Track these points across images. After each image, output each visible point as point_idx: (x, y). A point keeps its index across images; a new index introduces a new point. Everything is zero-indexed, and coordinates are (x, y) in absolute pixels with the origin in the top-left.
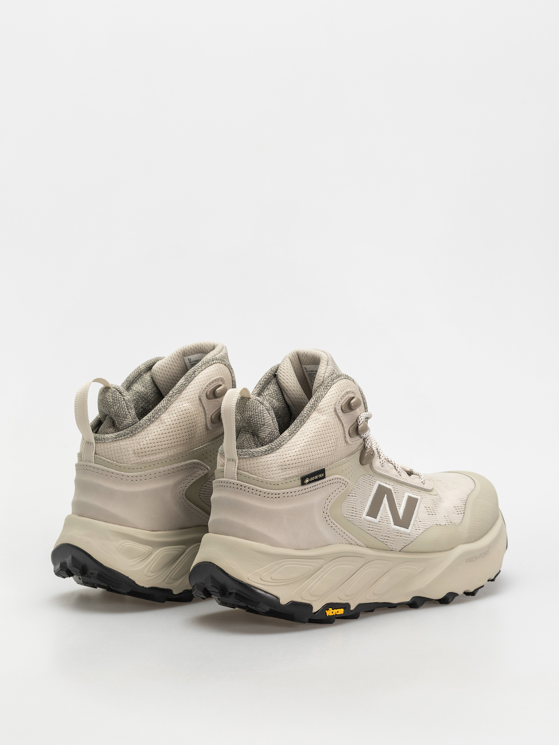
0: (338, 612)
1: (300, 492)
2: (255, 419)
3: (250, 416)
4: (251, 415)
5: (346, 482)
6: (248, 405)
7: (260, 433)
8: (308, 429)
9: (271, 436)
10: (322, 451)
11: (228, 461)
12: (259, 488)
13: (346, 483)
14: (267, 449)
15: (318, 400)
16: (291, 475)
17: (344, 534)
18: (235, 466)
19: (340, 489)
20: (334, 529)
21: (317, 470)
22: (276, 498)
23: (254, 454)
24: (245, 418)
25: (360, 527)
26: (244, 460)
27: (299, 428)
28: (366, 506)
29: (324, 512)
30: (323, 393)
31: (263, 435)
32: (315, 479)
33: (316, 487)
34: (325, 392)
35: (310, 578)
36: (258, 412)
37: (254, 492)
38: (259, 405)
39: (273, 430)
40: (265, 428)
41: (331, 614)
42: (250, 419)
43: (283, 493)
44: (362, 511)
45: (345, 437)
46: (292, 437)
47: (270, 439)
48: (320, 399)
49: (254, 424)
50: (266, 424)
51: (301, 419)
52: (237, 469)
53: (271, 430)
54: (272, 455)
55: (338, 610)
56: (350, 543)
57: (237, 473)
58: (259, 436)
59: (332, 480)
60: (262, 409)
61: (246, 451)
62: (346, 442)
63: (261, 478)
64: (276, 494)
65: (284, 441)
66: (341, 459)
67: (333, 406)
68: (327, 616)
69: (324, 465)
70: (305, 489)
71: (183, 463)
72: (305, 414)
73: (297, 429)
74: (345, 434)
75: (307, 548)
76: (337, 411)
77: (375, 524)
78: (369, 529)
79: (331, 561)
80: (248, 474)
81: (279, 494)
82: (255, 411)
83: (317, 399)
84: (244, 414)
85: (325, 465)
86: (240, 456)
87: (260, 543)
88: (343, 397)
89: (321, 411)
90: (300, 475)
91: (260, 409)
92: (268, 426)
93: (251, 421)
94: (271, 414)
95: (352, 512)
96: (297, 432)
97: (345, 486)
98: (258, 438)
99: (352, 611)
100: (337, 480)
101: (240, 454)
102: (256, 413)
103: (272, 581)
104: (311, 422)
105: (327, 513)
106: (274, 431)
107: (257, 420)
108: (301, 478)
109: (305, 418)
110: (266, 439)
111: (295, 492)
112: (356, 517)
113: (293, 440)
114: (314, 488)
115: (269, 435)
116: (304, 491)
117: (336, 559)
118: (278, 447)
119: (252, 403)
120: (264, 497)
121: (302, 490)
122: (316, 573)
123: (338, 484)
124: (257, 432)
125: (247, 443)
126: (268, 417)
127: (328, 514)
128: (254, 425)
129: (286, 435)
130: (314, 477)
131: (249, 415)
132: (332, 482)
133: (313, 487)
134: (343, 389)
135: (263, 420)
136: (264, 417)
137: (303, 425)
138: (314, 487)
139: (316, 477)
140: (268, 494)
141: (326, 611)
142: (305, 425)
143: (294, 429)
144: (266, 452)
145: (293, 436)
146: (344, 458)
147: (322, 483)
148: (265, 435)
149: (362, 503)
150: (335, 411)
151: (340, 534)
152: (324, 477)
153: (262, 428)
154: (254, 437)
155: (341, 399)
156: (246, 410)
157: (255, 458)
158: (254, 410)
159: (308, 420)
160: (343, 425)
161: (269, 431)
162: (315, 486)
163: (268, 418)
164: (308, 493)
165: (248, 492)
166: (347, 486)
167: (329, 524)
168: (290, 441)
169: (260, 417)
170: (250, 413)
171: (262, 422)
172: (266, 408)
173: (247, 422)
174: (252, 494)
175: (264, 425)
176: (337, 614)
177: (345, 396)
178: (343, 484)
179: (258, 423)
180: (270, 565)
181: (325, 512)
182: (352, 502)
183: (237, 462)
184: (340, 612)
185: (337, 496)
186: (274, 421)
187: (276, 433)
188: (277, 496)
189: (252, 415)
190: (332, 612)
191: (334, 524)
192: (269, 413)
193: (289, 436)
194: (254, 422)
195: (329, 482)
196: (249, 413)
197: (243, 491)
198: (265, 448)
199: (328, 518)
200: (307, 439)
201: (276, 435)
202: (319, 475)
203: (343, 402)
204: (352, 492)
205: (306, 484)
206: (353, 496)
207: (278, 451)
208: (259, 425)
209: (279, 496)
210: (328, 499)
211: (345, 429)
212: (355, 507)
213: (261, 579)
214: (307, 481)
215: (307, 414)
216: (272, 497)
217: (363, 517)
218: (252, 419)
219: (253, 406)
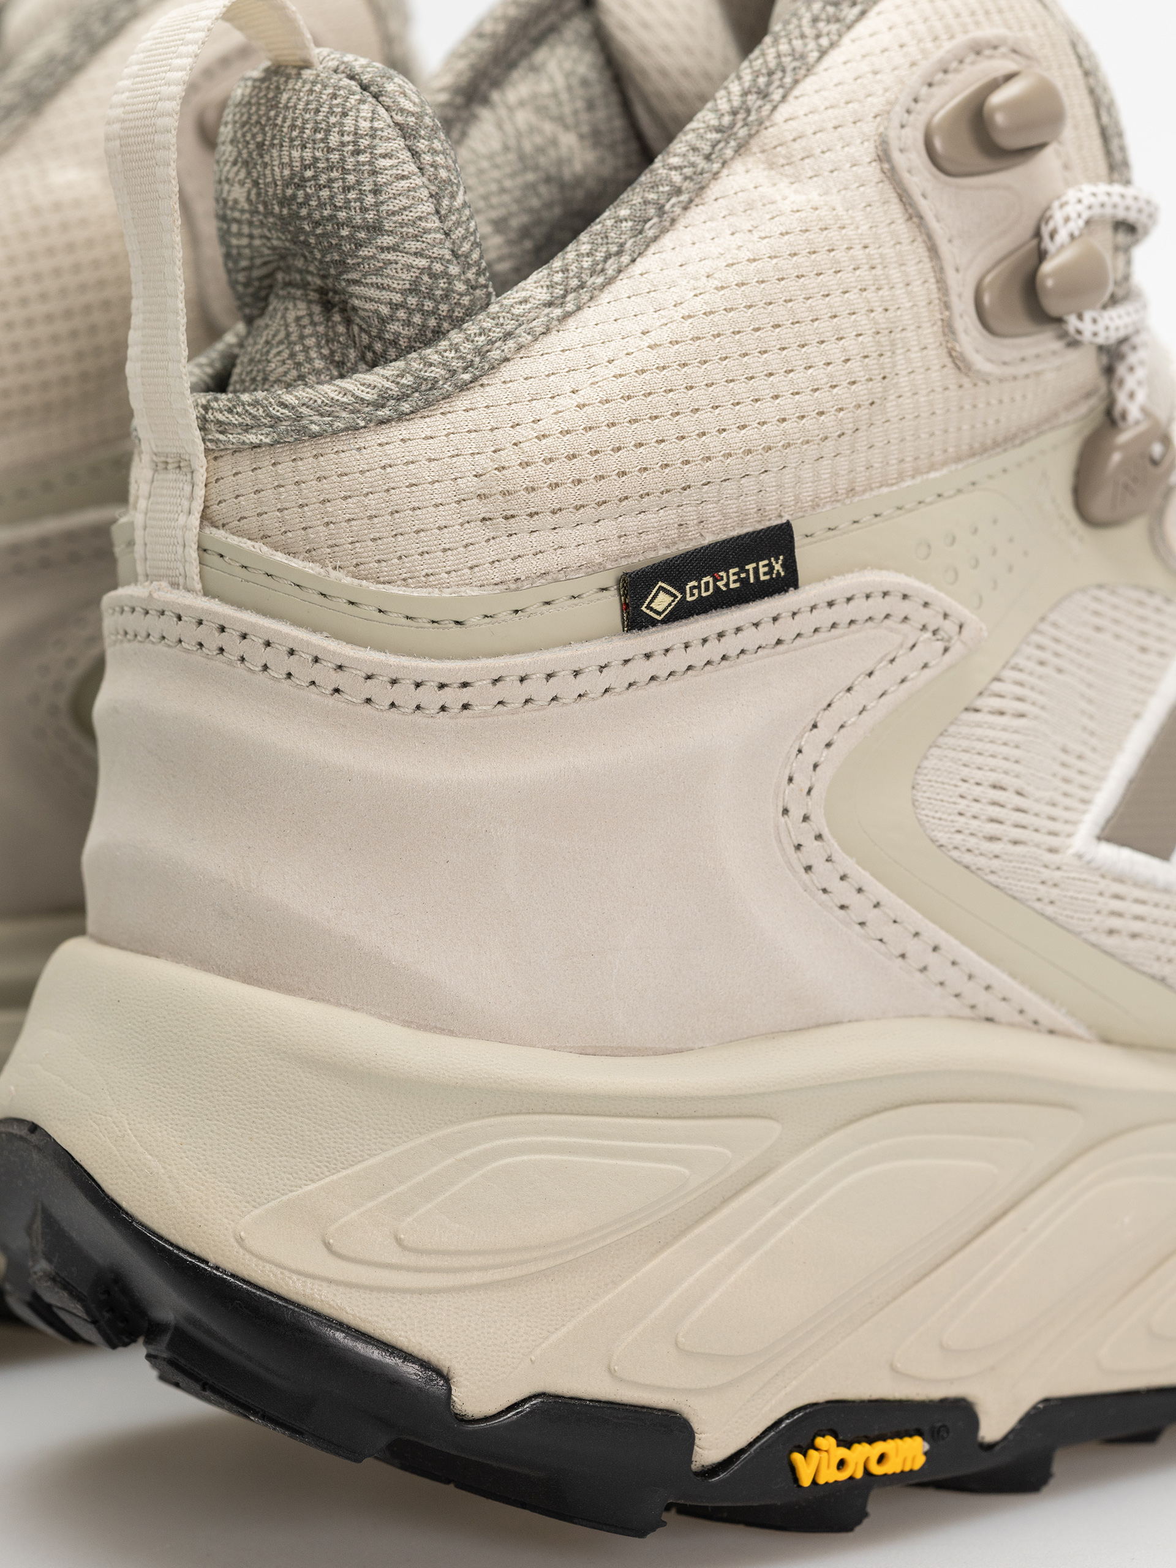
0: (881, 1459)
1: (615, 677)
2: (325, 193)
3: (293, 175)
4: (297, 163)
5: (946, 616)
6: (287, 108)
7: (356, 282)
8: (690, 268)
9: (429, 305)
10: (769, 410)
11: (156, 471)
12: (333, 645)
13: (950, 627)
14: (388, 384)
15: (769, 84)
16: (551, 561)
17: (932, 959)
18: (192, 498)
19: (907, 664)
20: (862, 924)
21: (735, 533)
22: (443, 708)
23: (305, 422)
24: (271, 191)
25: (1050, 910)
26: (244, 462)
27: (625, 259)
28: (1100, 779)
29: (786, 811)
30: (812, 45)
31: (371, 300)
32: (717, 588)
33: (731, 644)
34: (824, 42)
35: (676, 1238)
36: (343, 144)
37: (304, 671)
38: (353, 100)
39: (438, 267)
40: (382, 249)
41: (830, 1475)
42: (294, 197)
43: (495, 681)
44: (1067, 809)
45: (948, 328)
46: (567, 315)
47: (424, 326)
48: (788, 80)
49: (317, 224)
50: (388, 225)
51: (646, 202)
52: (202, 517)
53: (423, 263)
54: (417, 427)
55: (880, 1447)
56: (983, 1011)
57: (202, 550)
58: (355, 309)
59: (849, 600)
60: (365, 125)
61: (256, 403)
62: (959, 363)
63: (348, 580)
64: (442, 686)
65: (508, 335)
66: (917, 472)
67: (869, 128)
68: (800, 1486)
69: (789, 499)
70: (648, 656)
71: (51, 525)
72: (676, 168)
73: (611, 267)
74: (947, 306)
75: (672, 1046)
76: (896, 155)
77: (1156, 897)
78: (1115, 923)
79: (836, 1129)
80: (265, 549)
81: (465, 685)
82: (322, 140)
83: (762, 80)
84: (265, 165)
85: (797, 500)
86: (221, 437)
87: (338, 1004)
88: (945, 71)
89: (785, 157)
90: (615, 564)
91: (357, 128)
92: (405, 237)
93: (301, 205)
94: (427, 158)
95: (995, 812)
96: (610, 281)
97: (940, 646)
98: (348, 322)
99: (990, 1447)
100: (878, 607)
101: (219, 423)
102: (330, 150)
103: (410, 1259)
104: (714, 224)
105: (806, 818)
106: (445, 274)
107: (331, 198)
108: (618, 583)
109: (674, 200)
110: (394, 327)
111: (576, 673)
112: (1019, 849)
113: (573, 333)
114: (715, 650)
115: (412, 301)
116: (641, 670)
117: (875, 1119)
118: (467, 377)
119: (311, 91)
120: (368, 701)
121: (626, 661)
122: (726, 1211)
123: (891, 630)
124: (337, 278)
125: (285, 355)
126: (403, 177)
127: (820, 823)
128: (319, 231)
129: (525, 301)
130: (709, 579)
131: (287, 172)
132: (843, 613)
133: (705, 641)
134: (947, 27)
135: (370, 199)
136: (381, 179)
137: (655, 239)
138: (713, 643)
139: (730, 579)
140: (394, 682)
141: (797, 1457)
142: (667, 240)
143: (586, 263)
144: (383, 406)
145: (579, 308)
146: (945, 463)
147: (775, 619)
148: (385, 295)
149: (1071, 760)
150: (883, 155)
151: (903, 956)
152: (789, 581)
153: (364, 252)
154: (328, 319)
155: (930, 85)
156: (274, 137)
157: (307, 450)
158: (319, 136)
159: (696, 214)
160: (933, 250)
161: (409, 267)
162: (721, 635)
163: (404, 184)
164: (673, 684)
165: (265, 667)
166: (957, 648)
167: (825, 891)
168: (553, 337)
169: (351, 179)
170: (296, 154)
171: (364, 210)
172: (399, 118)
173: (281, 217)
174: (286, 684)
175: (376, 229)
176: (877, 1470)
177: (956, 71)
178: (924, 628)
179: (342, 215)
180: (397, 1150)
181: (796, 813)
182: (992, 748)
183: (201, 476)
184: (900, 1460)
185: (879, 710)
186: (445, 202)
187: (460, 287)
188: (452, 696)
189: (306, 167)
190: (841, 1464)
191: (860, 890)
192: (415, 154)
193: (550, 304)
194: (317, 216)
195: (825, 616)
196: (290, 156)
197: (230, 663)
198: (380, 378)
199: (813, 852)
200: (673, 326)
201: (466, 300)
202: (750, 567)
203: (942, 107)
204: (996, 687)
205: (654, 623)
206: (1002, 713)
207: (462, 402)
208: (345, 232)
209: (466, 695)
210: (815, 726)
211: (951, 277)
212: (1018, 783)
213: (328, 1246)
214: (662, 602)
215: (688, 171)
216: (418, 707)
217: (1071, 851)
218: (307, 195)
219: (317, 111)
